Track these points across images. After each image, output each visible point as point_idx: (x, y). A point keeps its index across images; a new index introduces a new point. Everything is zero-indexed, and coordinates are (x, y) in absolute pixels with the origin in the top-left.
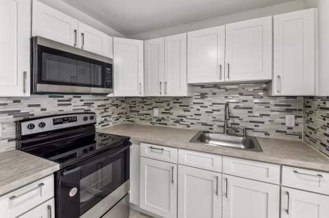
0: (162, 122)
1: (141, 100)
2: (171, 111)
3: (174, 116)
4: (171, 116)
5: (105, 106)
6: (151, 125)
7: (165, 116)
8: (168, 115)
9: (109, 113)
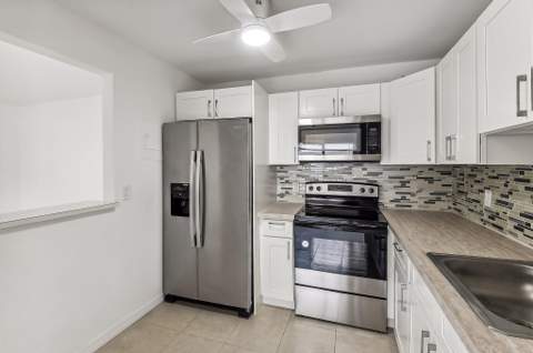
0: (497, 222)
1: (469, 171)
2: (509, 200)
3: (514, 213)
4: (509, 212)
5: (403, 178)
6: (481, 224)
7: (500, 209)
8: (504, 209)
9: (414, 190)
